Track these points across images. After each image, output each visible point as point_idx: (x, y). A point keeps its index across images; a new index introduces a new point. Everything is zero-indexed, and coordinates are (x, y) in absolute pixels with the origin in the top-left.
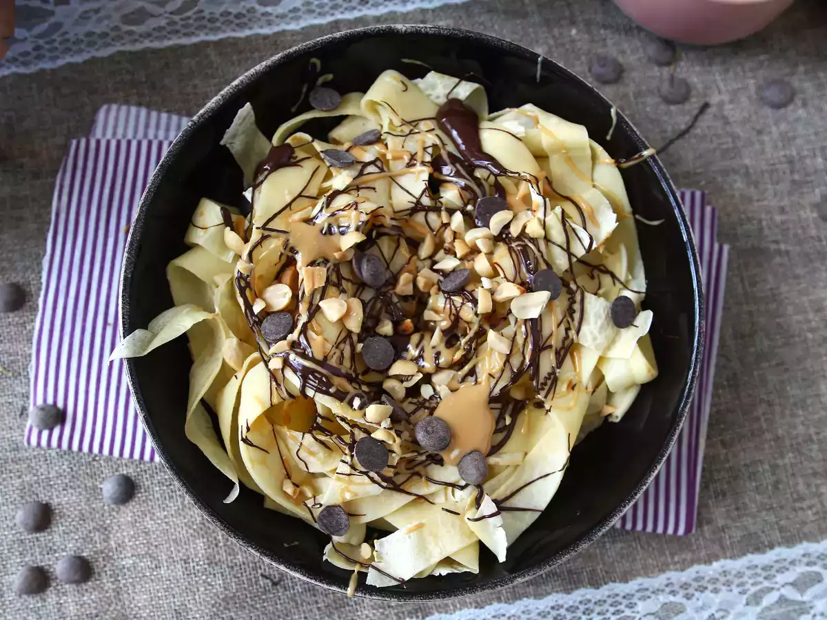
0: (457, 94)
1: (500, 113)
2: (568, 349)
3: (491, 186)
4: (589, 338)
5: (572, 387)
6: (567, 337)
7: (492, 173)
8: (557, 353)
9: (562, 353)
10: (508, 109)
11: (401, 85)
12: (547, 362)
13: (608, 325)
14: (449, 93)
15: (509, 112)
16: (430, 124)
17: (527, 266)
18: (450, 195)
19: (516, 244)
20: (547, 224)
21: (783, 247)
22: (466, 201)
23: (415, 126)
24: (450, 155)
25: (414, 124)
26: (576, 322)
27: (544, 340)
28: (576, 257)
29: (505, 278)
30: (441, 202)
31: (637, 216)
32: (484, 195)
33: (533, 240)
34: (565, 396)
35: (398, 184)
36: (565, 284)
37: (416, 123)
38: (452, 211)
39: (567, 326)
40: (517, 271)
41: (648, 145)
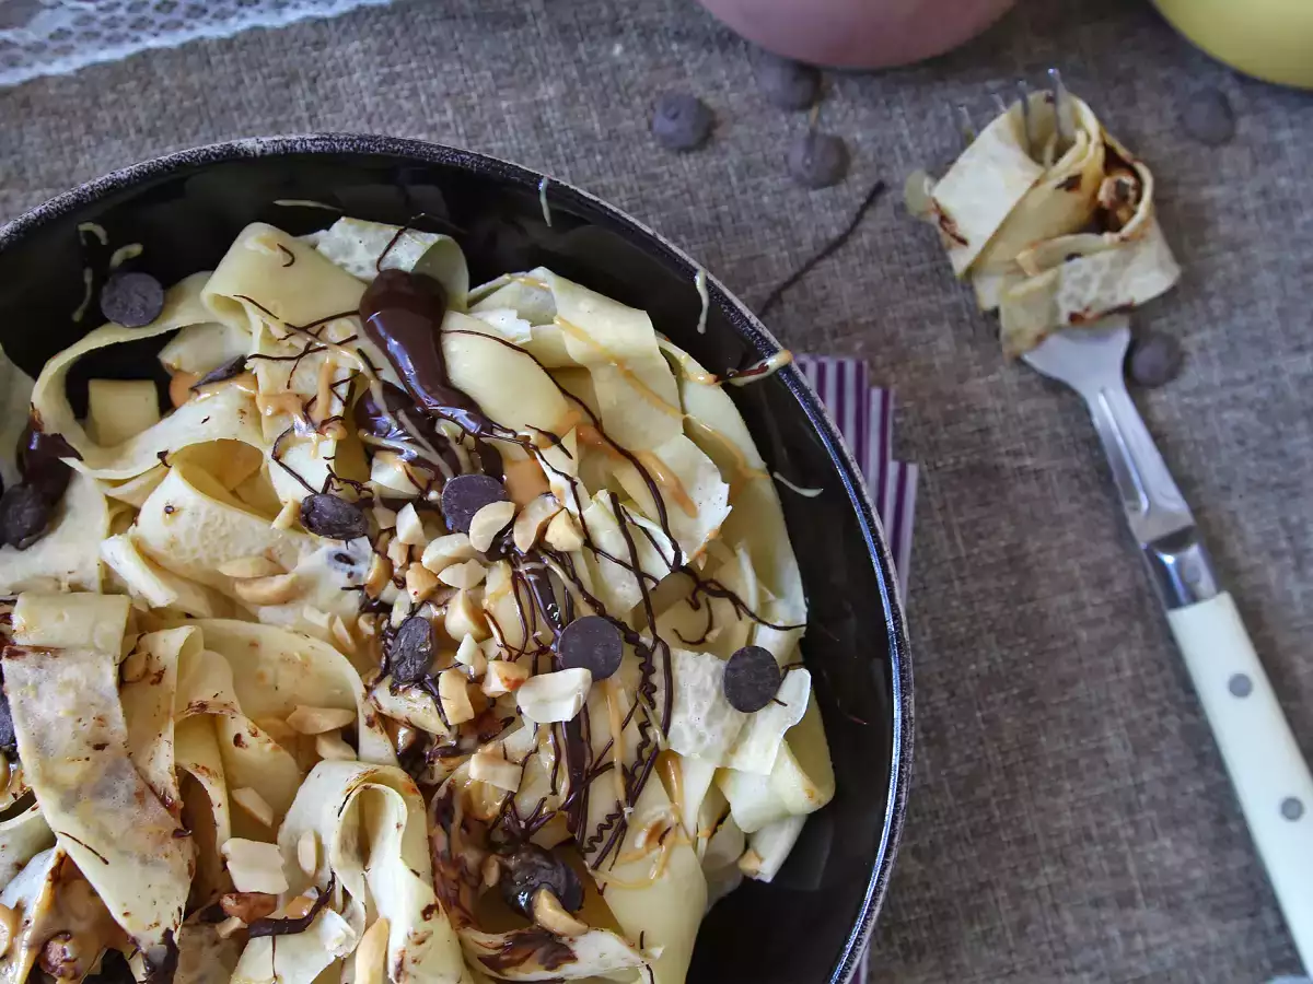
0: (398, 261)
1: (489, 284)
2: (653, 761)
3: (469, 452)
4: (689, 737)
5: (660, 834)
6: (646, 741)
7: (465, 431)
8: (628, 774)
9: (640, 771)
10: (506, 277)
11: (279, 253)
12: (605, 796)
14: (380, 260)
15: (509, 282)
16: (348, 327)
17: (549, 613)
18: (389, 475)
19: (528, 567)
20: (587, 522)
21: (1028, 462)
22: (424, 486)
23: (316, 336)
24: (388, 388)
25: (314, 330)
26: (660, 709)
27: (596, 757)
28: (655, 580)
29: (505, 645)
30: (370, 490)
31: (777, 475)
32: (456, 470)
33: (563, 558)
34: (640, 857)
35: (282, 465)
36: (631, 638)
37: (319, 326)
38: (395, 504)
39: (644, 719)
40: (529, 626)
41: (777, 344)
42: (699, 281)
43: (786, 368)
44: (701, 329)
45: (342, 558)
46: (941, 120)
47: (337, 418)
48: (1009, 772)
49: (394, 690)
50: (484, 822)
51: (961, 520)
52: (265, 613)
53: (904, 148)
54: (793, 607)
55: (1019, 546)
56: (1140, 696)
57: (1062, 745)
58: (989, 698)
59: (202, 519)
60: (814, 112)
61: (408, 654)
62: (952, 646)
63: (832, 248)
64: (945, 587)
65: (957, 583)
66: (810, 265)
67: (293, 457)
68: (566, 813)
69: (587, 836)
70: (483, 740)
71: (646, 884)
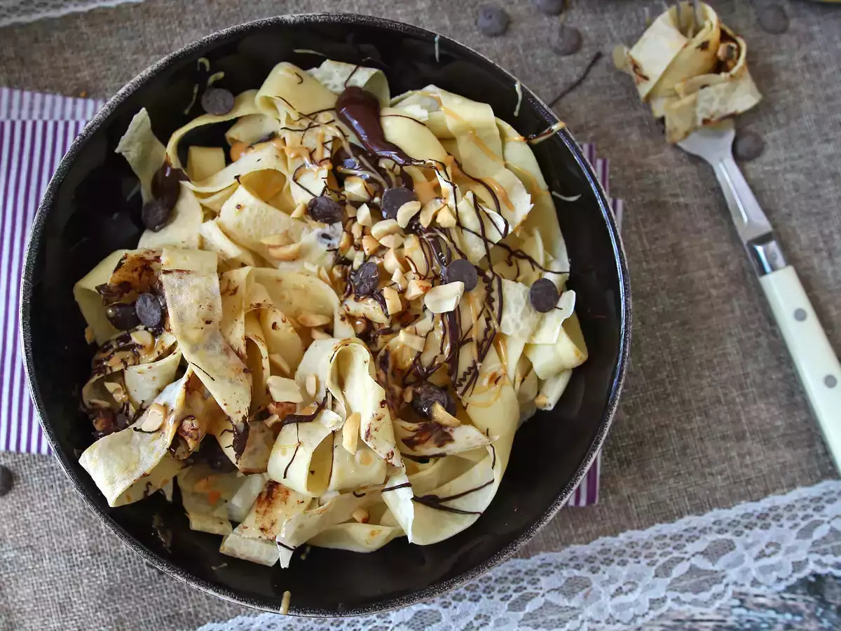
0: (356, 81)
1: (402, 96)
2: (492, 340)
3: (397, 176)
4: (511, 326)
5: (495, 379)
6: (489, 328)
7: (396, 163)
8: (479, 346)
9: (485, 345)
10: (410, 92)
11: (295, 77)
12: (467, 356)
13: (530, 311)
14: (347, 81)
15: (411, 95)
16: (330, 116)
17: (440, 258)
18: (355, 188)
19: (427, 235)
20: (459, 211)
21: (682, 200)
22: (372, 194)
23: (314, 119)
24: (352, 146)
25: (313, 117)
26: (496, 311)
27: (464, 334)
28: (492, 243)
29: (417, 273)
30: (345, 196)
31: (554, 193)
32: (390, 185)
33: (445, 231)
34: (486, 390)
35: (297, 184)
36: (481, 272)
37: (314, 116)
38: (357, 204)
39: (488, 316)
40: (430, 264)
41: (557, 118)
42: (517, 87)
43: (562, 131)
44: (516, 114)
45: (325, 236)
46: (630, 21)
47: (327, 158)
48: (675, 365)
49: (356, 300)
50: (402, 371)
51: (647, 230)
52: (283, 265)
53: (611, 35)
54: (562, 264)
55: (678, 243)
56: (745, 327)
57: (703, 351)
58: (664, 325)
59: (255, 212)
60: (562, 17)
61: (365, 281)
62: (644, 298)
63: (573, 87)
64: (637, 266)
65: (644, 264)
66: (563, 95)
67: (304, 180)
68: (447, 365)
69: (458, 378)
70: (404, 326)
71: (488, 405)
